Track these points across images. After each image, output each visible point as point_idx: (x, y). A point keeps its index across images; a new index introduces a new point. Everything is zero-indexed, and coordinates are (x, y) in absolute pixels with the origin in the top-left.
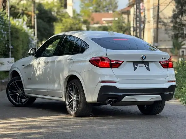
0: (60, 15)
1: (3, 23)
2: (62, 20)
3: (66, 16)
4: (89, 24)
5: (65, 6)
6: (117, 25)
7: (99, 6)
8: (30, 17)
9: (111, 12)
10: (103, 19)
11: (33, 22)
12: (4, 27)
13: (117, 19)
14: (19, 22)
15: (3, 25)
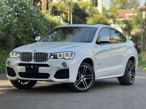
0: (91, 12)
1: (44, 20)
2: (93, 16)
3: (97, 12)
4: (115, 18)
5: (96, 5)
6: (136, 19)
7: (125, 4)
8: (67, 14)
9: (133, 9)
10: (127, 15)
11: (69, 19)
12: (44, 23)
13: (135, 14)
14: (58, 18)
15: (44, 21)
